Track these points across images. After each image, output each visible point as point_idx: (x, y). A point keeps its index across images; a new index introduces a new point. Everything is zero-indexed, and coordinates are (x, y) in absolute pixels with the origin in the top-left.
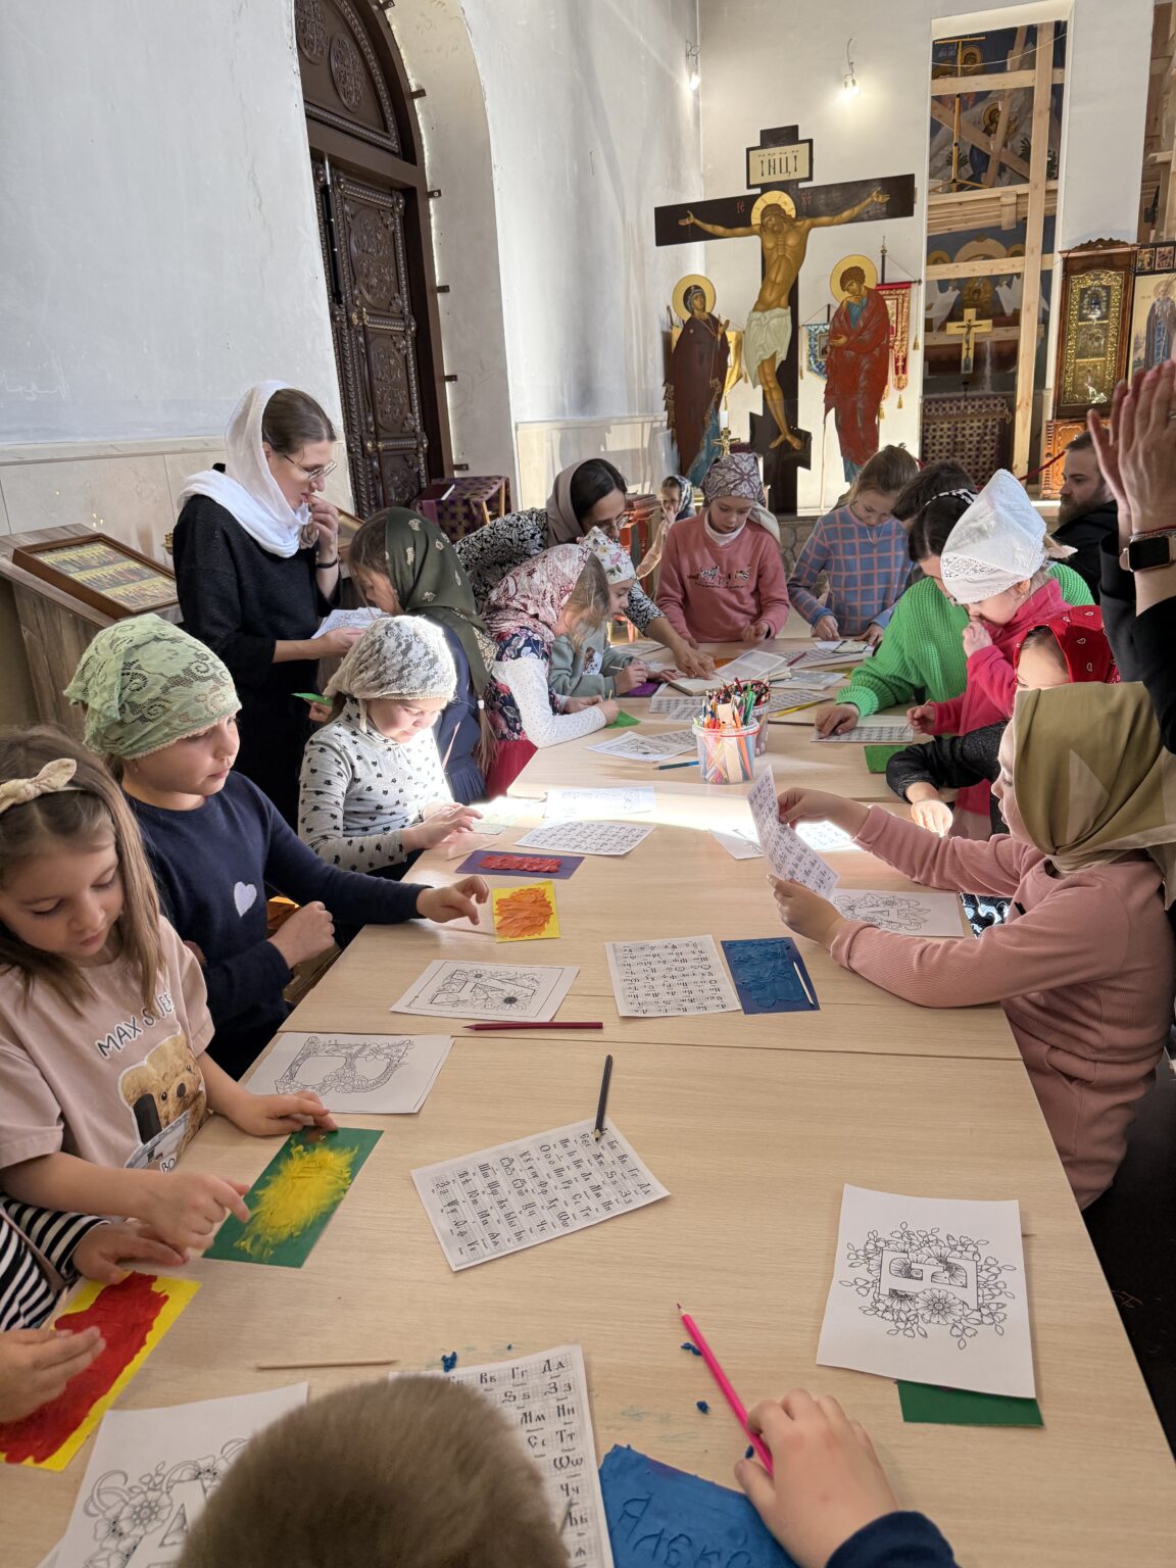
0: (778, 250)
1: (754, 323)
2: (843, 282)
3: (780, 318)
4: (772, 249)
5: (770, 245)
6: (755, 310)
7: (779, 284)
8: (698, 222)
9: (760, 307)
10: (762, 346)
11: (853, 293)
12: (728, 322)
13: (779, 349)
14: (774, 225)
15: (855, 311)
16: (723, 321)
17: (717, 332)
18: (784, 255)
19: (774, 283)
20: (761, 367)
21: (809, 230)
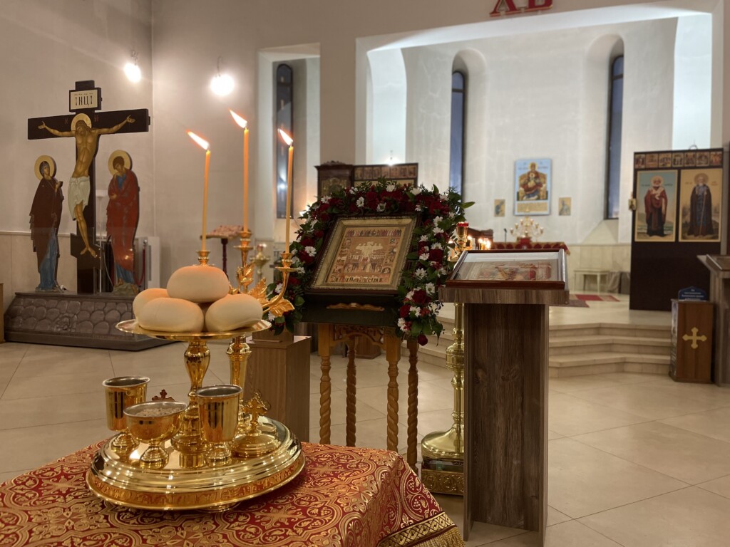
0: (83, 145)
1: (73, 184)
2: (114, 165)
3: (84, 182)
4: (81, 144)
5: (80, 142)
6: (73, 177)
7: (84, 163)
8: (47, 128)
9: (76, 175)
10: (76, 196)
11: (119, 170)
12: (62, 183)
13: (84, 199)
14: (81, 131)
15: (120, 181)
16: (59, 182)
17: (56, 188)
18: (86, 148)
19: (82, 162)
20: (76, 208)
21: (99, 135)
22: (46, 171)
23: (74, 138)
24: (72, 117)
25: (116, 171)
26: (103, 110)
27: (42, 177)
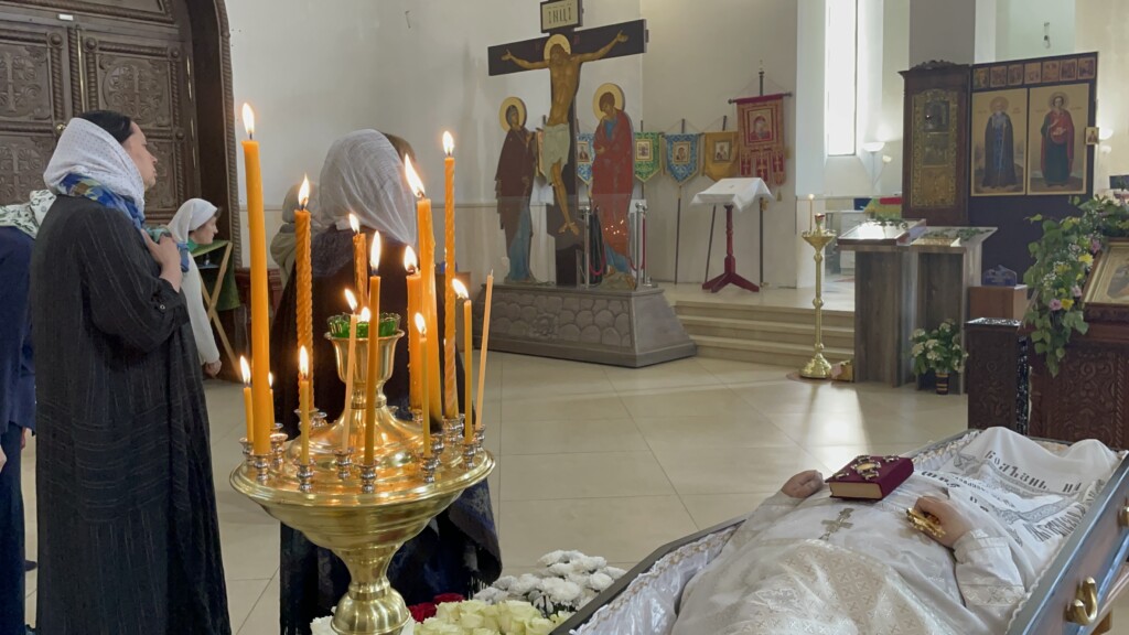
0: (560, 79)
2: (601, 105)
4: (557, 78)
5: (555, 75)
6: (548, 124)
7: (562, 105)
9: (551, 122)
10: (553, 152)
11: (608, 112)
15: (610, 128)
16: (531, 133)
17: (527, 140)
18: (564, 83)
19: (559, 104)
21: (581, 63)
22: (514, 118)
23: (547, 71)
24: (544, 40)
25: (604, 114)
26: (585, 27)
27: (509, 128)
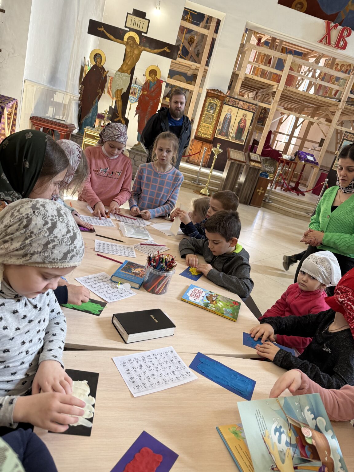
0: (131, 53)
1: (117, 75)
2: (150, 73)
3: (126, 77)
4: (129, 52)
5: (128, 50)
6: (118, 71)
7: (128, 65)
8: (105, 31)
9: (121, 70)
10: (118, 84)
11: (152, 78)
12: (108, 71)
13: (124, 88)
14: (131, 44)
15: (152, 85)
16: (106, 71)
17: (104, 73)
18: (132, 56)
19: (127, 64)
20: (116, 91)
21: (142, 51)
23: (124, 46)
